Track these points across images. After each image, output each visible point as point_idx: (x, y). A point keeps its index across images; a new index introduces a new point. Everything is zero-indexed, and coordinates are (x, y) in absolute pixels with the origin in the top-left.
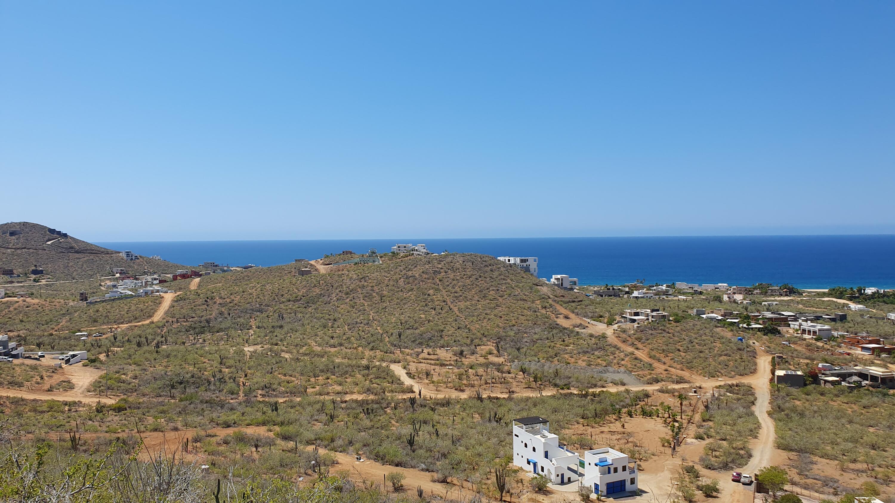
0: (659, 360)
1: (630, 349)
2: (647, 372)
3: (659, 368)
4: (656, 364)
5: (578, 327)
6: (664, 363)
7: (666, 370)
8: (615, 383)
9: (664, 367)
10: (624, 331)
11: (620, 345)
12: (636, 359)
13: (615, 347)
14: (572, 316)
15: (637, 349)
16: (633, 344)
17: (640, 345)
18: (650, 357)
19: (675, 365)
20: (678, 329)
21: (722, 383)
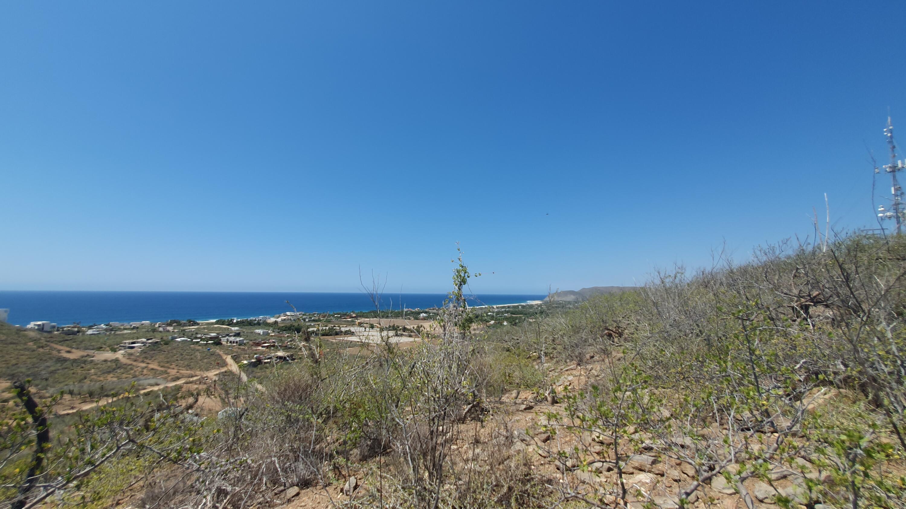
0: (169, 368)
1: (144, 365)
2: (166, 375)
3: (173, 372)
4: (169, 370)
5: (86, 356)
6: (173, 369)
7: (178, 372)
8: (152, 385)
9: (176, 371)
10: (131, 354)
11: (135, 363)
12: (152, 369)
13: (131, 365)
14: (74, 350)
15: (148, 363)
16: (143, 362)
17: (148, 361)
18: (162, 367)
19: (180, 368)
20: (169, 348)
21: (217, 372)
